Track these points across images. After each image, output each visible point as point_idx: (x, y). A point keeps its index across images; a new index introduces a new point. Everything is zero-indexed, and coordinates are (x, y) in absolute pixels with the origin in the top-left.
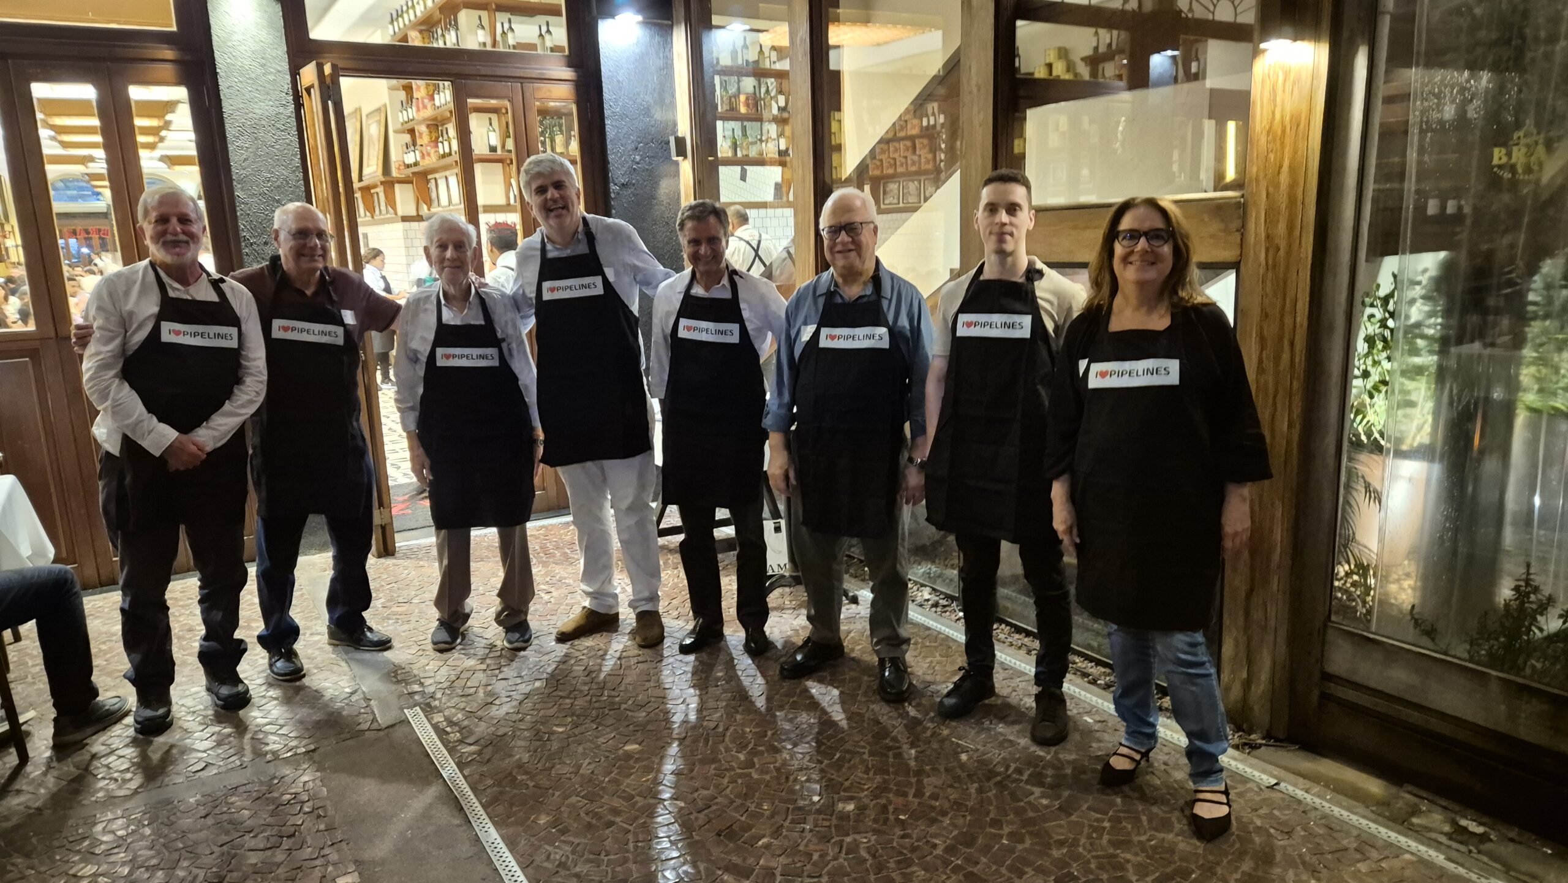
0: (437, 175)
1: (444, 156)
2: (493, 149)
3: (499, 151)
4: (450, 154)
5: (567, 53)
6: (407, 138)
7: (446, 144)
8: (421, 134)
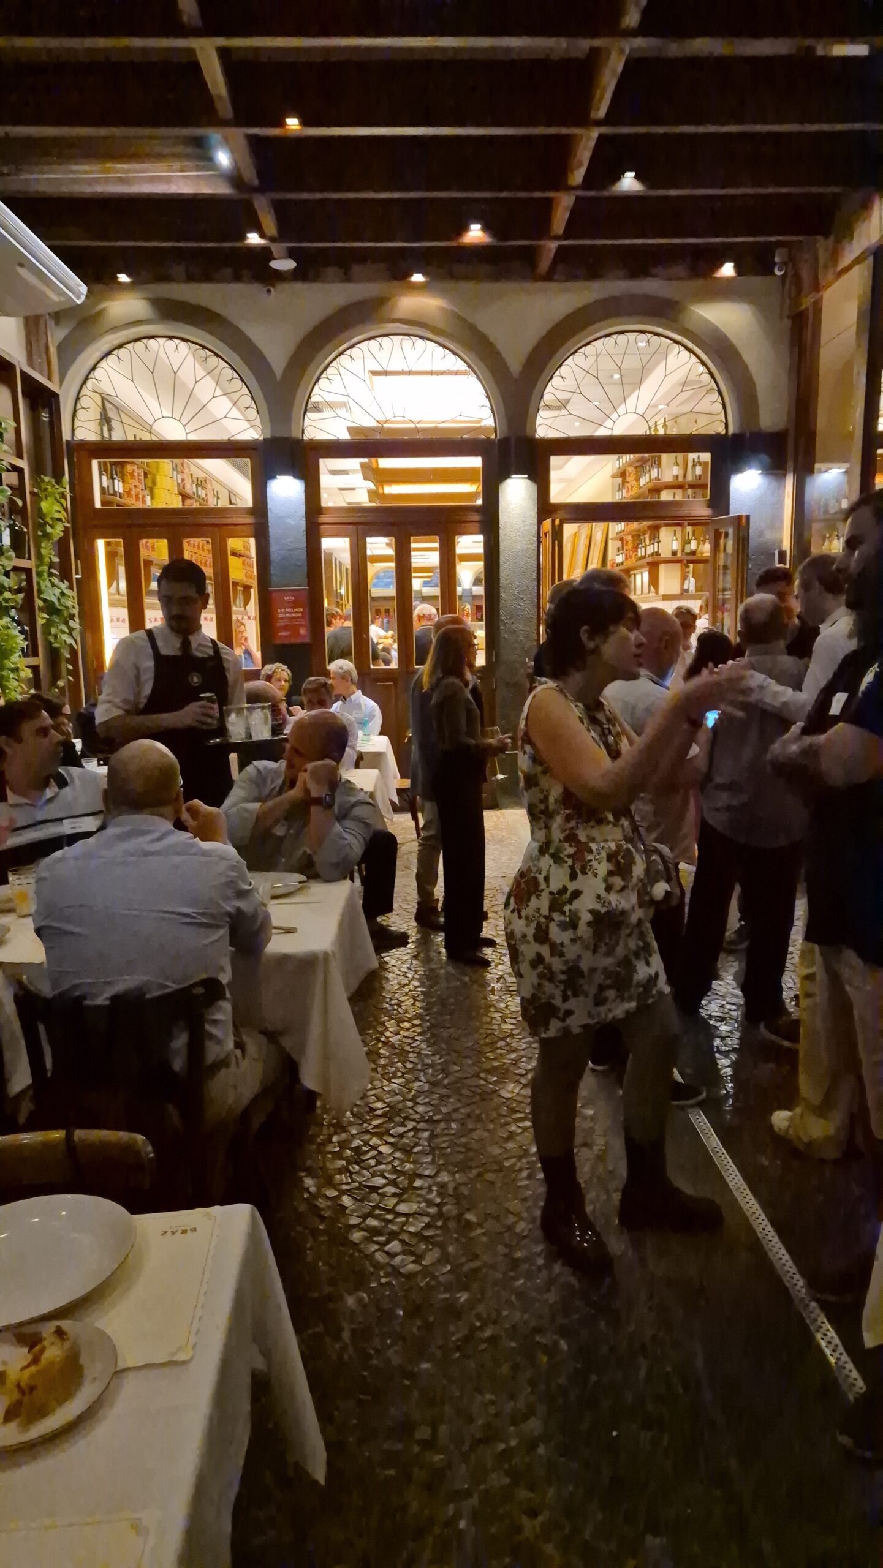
0: (636, 572)
1: (640, 558)
2: (674, 553)
3: (679, 554)
4: (644, 557)
5: (708, 498)
6: (619, 544)
7: (643, 549)
8: (627, 542)
